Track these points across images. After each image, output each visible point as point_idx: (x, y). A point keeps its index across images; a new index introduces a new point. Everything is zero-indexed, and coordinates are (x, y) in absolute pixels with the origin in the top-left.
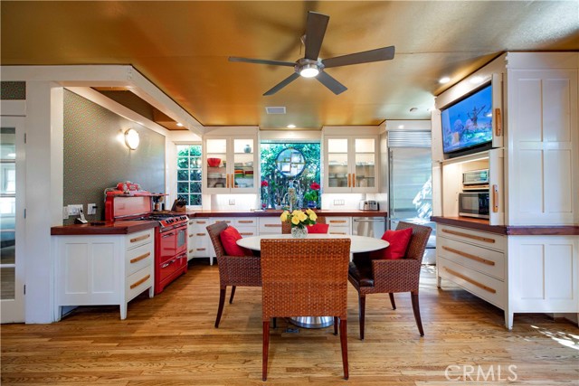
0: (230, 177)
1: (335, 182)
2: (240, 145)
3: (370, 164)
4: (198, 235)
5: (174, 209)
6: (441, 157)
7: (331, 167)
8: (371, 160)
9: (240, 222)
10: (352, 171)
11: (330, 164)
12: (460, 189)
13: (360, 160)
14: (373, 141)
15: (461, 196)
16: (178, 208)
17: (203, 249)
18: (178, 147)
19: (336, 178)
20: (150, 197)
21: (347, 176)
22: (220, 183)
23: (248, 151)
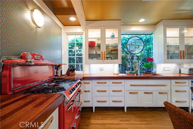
0: (103, 53)
2: (109, 33)
4: (85, 91)
5: (68, 74)
7: (168, 47)
9: (113, 83)
16: (71, 73)
17: (88, 101)
18: (69, 36)
20: (53, 65)
23: (113, 37)
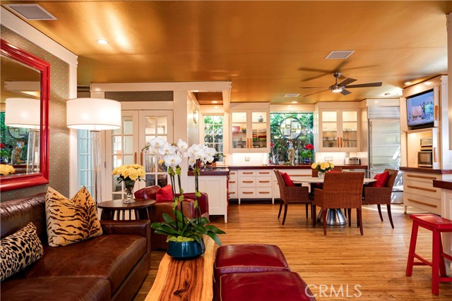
0: (249, 140)
1: (327, 143)
2: (256, 116)
3: (353, 130)
4: (230, 182)
6: (406, 129)
7: (324, 133)
8: (354, 127)
10: (340, 135)
11: (323, 130)
12: (419, 149)
13: (345, 127)
14: (356, 113)
15: (419, 154)
17: (234, 193)
19: (327, 140)
21: (336, 139)
22: (242, 145)
23: (261, 121)
